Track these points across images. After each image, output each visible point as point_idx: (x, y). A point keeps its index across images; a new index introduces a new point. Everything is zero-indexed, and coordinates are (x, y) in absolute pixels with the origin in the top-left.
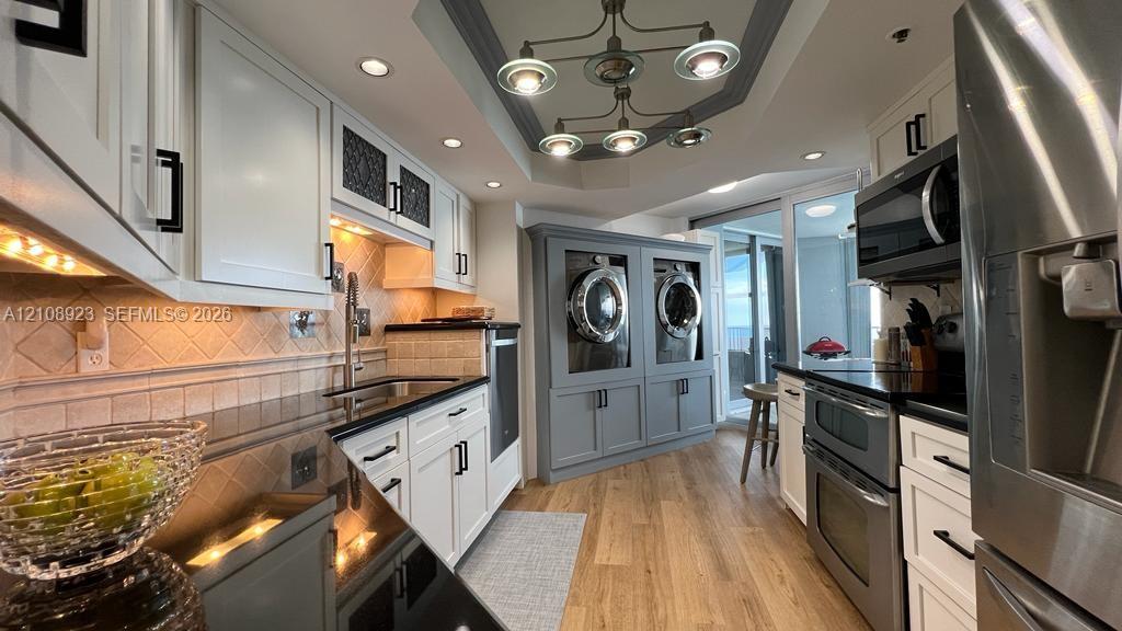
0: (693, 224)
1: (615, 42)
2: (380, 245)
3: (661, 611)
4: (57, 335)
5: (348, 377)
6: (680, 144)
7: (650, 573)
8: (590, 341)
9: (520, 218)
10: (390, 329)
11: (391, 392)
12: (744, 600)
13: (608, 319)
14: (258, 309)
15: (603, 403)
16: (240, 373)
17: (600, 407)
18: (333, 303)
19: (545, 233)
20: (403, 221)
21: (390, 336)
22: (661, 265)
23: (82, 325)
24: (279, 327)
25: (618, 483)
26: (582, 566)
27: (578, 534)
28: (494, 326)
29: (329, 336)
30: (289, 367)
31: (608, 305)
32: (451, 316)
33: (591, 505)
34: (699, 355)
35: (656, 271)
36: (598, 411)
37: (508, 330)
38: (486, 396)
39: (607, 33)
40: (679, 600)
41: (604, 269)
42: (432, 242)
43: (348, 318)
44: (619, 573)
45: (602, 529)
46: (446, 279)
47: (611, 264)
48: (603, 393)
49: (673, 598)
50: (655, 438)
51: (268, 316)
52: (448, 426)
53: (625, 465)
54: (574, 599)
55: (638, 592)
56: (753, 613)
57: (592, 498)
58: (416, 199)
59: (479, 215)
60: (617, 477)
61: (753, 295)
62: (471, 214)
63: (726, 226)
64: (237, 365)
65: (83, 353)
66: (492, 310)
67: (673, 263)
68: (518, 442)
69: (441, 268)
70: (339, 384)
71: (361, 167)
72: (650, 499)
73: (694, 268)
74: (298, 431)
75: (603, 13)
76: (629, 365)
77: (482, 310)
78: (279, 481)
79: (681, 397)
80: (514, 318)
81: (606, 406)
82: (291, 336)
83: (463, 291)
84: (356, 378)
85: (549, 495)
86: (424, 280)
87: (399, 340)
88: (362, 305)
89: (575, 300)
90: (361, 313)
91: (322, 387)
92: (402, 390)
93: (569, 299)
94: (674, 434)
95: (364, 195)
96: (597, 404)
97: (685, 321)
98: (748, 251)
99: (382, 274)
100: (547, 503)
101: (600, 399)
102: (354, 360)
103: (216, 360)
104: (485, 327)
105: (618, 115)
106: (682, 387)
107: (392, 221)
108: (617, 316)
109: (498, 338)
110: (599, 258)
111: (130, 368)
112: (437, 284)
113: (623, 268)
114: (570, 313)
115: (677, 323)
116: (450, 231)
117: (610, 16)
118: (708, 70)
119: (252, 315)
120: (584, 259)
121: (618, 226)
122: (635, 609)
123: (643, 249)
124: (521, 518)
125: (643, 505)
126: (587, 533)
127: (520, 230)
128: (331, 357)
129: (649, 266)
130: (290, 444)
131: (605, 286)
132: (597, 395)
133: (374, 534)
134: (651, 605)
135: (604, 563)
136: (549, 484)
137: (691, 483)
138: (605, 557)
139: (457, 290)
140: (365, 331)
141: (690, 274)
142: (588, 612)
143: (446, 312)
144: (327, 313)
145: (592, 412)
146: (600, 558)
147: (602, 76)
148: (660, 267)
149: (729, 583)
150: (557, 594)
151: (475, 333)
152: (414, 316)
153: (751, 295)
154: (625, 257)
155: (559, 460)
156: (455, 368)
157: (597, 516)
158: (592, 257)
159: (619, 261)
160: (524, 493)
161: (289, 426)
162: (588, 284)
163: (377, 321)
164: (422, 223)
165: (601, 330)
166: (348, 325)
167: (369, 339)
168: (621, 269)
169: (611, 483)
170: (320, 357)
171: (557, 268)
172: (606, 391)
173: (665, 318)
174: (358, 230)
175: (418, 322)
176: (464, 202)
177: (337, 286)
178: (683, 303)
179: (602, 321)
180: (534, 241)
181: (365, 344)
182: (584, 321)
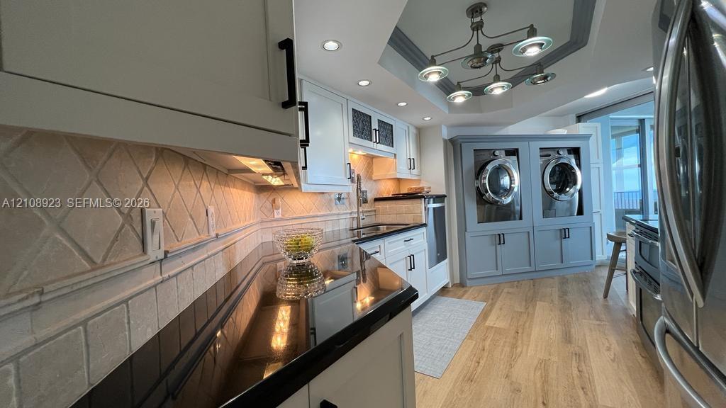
0: (579, 118)
1: (478, 46)
2: (370, 159)
3: (519, 350)
4: (268, 204)
5: (358, 223)
6: (535, 83)
7: (518, 334)
8: (491, 203)
9: (445, 134)
10: (376, 200)
11: (378, 229)
12: (576, 354)
13: (506, 190)
14: (323, 193)
15: (502, 242)
16: (318, 219)
17: (500, 244)
18: (351, 189)
19: (460, 141)
20: (381, 147)
21: (377, 203)
22: (545, 153)
23: (274, 201)
24: (331, 200)
25: (511, 290)
26: (477, 325)
27: (478, 312)
28: (432, 197)
29: (350, 204)
30: (335, 217)
31: (505, 181)
32: (407, 192)
33: (491, 299)
34: (580, 212)
35: (541, 156)
36: (498, 246)
37: (439, 198)
38: (425, 234)
39: (474, 43)
40: (532, 347)
41: (502, 159)
42: (395, 155)
43: (357, 195)
44: (499, 331)
45: (494, 311)
46: (403, 172)
47: (506, 155)
48: (502, 236)
49: (528, 346)
50: (541, 266)
51: (327, 196)
52: (403, 247)
53: (518, 281)
54: (470, 337)
55: (508, 340)
56: (579, 360)
57: (491, 296)
58: (386, 134)
59: (421, 135)
60: (512, 287)
61: (643, 165)
62: (417, 135)
63: (612, 116)
64: (317, 216)
65: (275, 211)
66: (429, 188)
67: (557, 150)
68: (446, 261)
69: (401, 168)
70: (355, 226)
71: (360, 125)
72: (531, 300)
73: (575, 152)
74: (340, 245)
75: (472, 31)
76: (521, 219)
77: (423, 188)
78: (333, 266)
79: (564, 241)
80: (442, 192)
81: (504, 243)
82: (336, 204)
83: (413, 178)
84: (362, 223)
85: (466, 292)
86: (392, 174)
87: (381, 205)
88: (363, 189)
89: (481, 180)
90: (363, 192)
91: (348, 227)
92: (383, 229)
93: (477, 179)
94: (558, 265)
95: (362, 138)
96: (498, 242)
97: (568, 189)
98: (638, 131)
99: (372, 173)
100: (463, 295)
101: (500, 239)
102: (361, 215)
103: (311, 214)
104: (424, 197)
105: (493, 73)
106: (564, 234)
107: (375, 148)
108: (511, 188)
109: (434, 203)
110: (497, 153)
111: (287, 216)
112: (399, 176)
113: (516, 157)
114: (478, 187)
115: (561, 190)
116: (405, 147)
117: (475, 32)
118: (533, 52)
119: (321, 195)
120: (487, 153)
121: (512, 130)
122: (504, 346)
123: (530, 143)
124: (446, 301)
125: (524, 303)
126: (484, 311)
127: (445, 141)
128: (351, 213)
129: (536, 154)
130: (337, 251)
131: (500, 170)
132: (498, 237)
133: (373, 298)
134: (514, 346)
135: (491, 325)
136: (466, 287)
137: (563, 294)
138: (493, 323)
139: (410, 178)
140: (365, 201)
141: (572, 156)
142: (476, 344)
143: (404, 191)
144: (349, 194)
145: (494, 247)
146: (489, 323)
147: (471, 67)
149: (569, 345)
150: (461, 334)
151: (419, 201)
152: (388, 193)
153: (640, 166)
154: (517, 150)
155: (472, 273)
156: (409, 220)
157: (492, 305)
158: (493, 151)
159: (514, 152)
160: (451, 289)
161: (336, 243)
162: (489, 168)
163: (370, 196)
164: (389, 145)
165: (500, 197)
166: (358, 199)
167: (367, 205)
168: (515, 158)
169: (506, 290)
170: (347, 213)
171: (469, 161)
172: (503, 234)
173: (550, 187)
174: (360, 153)
175: (390, 196)
176: (412, 130)
177: (353, 181)
178: (566, 177)
179: (501, 191)
180: (454, 146)
181: (366, 207)
182: (487, 192)
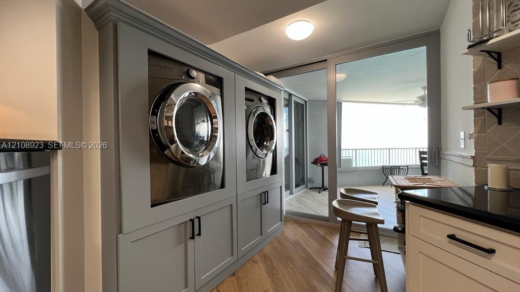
8: (177, 163)
13: (202, 142)
15: (196, 232)
17: (193, 238)
31: (203, 129)
34: (274, 170)
35: (247, 99)
36: (190, 243)
41: (201, 86)
47: (206, 82)
50: (244, 249)
67: (259, 95)
73: (272, 103)
76: (223, 186)
79: (264, 206)
81: (199, 234)
93: (155, 114)
94: (258, 239)
96: (189, 235)
101: (193, 229)
106: (264, 198)
108: (213, 137)
110: (193, 73)
113: (219, 91)
114: (155, 132)
115: (260, 143)
120: (174, 67)
129: (242, 95)
131: (196, 105)
132: (189, 225)
141: (269, 106)
145: (182, 246)
148: (250, 97)
154: (221, 80)
158: (186, 69)
162: (179, 98)
165: (195, 152)
172: (199, 218)
173: (253, 143)
179: (196, 143)
182: (173, 141)
